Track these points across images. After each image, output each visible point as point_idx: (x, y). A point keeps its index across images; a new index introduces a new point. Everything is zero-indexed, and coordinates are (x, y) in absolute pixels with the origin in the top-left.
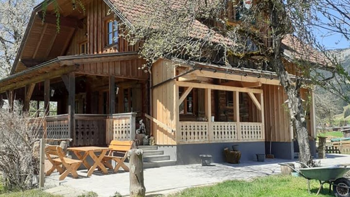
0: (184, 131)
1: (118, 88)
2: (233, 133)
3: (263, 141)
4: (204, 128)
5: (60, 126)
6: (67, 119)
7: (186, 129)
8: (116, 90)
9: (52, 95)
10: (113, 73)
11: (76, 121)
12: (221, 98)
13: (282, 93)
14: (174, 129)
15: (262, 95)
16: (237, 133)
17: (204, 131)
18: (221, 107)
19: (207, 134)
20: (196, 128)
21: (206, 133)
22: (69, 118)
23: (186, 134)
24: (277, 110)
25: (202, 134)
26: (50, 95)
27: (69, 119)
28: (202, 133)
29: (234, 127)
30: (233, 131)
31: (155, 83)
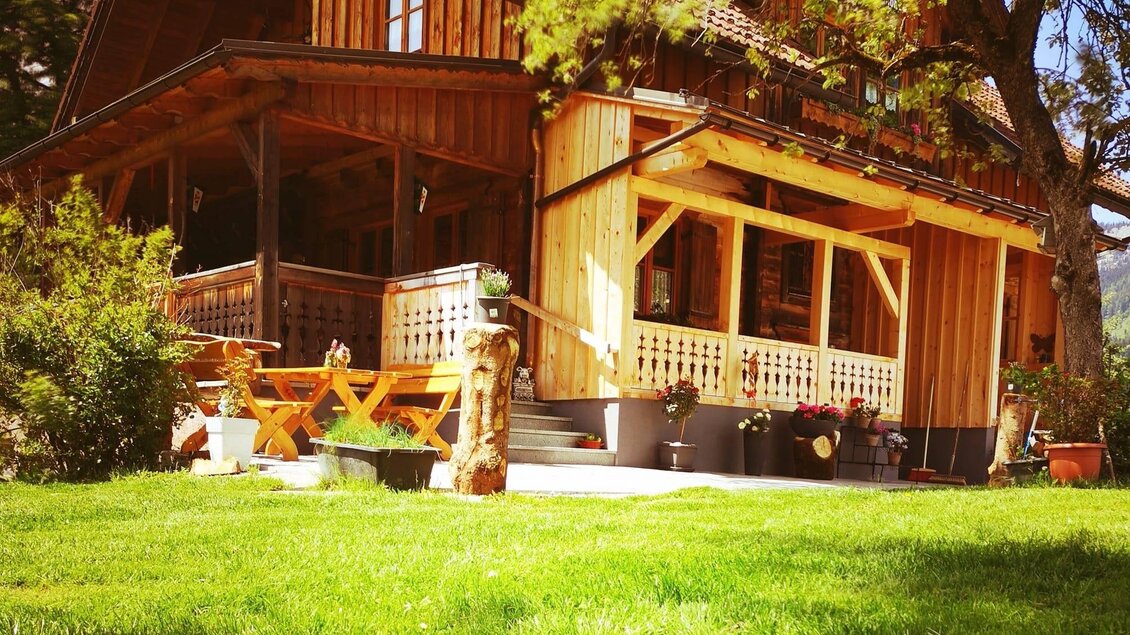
0: (648, 356)
1: (425, 192)
2: (804, 382)
3: (894, 419)
4: (711, 352)
5: (226, 306)
6: (250, 279)
7: (655, 349)
8: (418, 195)
9: (195, 208)
10: (412, 135)
11: (283, 287)
12: (765, 272)
13: (975, 263)
14: (616, 346)
15: (906, 263)
16: (816, 384)
17: (711, 363)
18: (764, 303)
19: (721, 372)
20: (687, 348)
21: (717, 369)
22: (258, 274)
23: (654, 367)
24: (951, 322)
25: (704, 373)
26: (190, 207)
27: (259, 277)
28: (705, 367)
29: (809, 361)
30: (804, 375)
31: (553, 186)
